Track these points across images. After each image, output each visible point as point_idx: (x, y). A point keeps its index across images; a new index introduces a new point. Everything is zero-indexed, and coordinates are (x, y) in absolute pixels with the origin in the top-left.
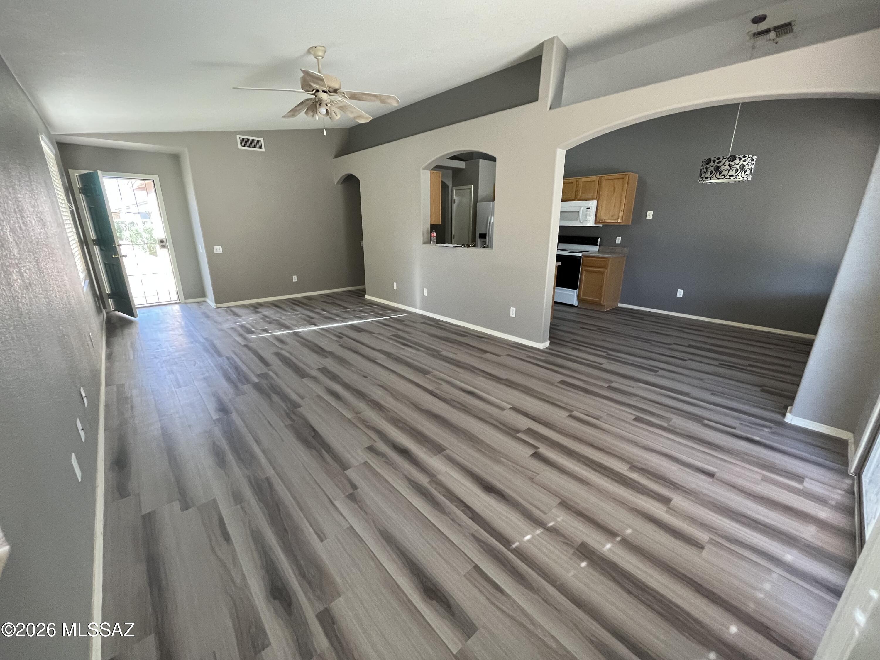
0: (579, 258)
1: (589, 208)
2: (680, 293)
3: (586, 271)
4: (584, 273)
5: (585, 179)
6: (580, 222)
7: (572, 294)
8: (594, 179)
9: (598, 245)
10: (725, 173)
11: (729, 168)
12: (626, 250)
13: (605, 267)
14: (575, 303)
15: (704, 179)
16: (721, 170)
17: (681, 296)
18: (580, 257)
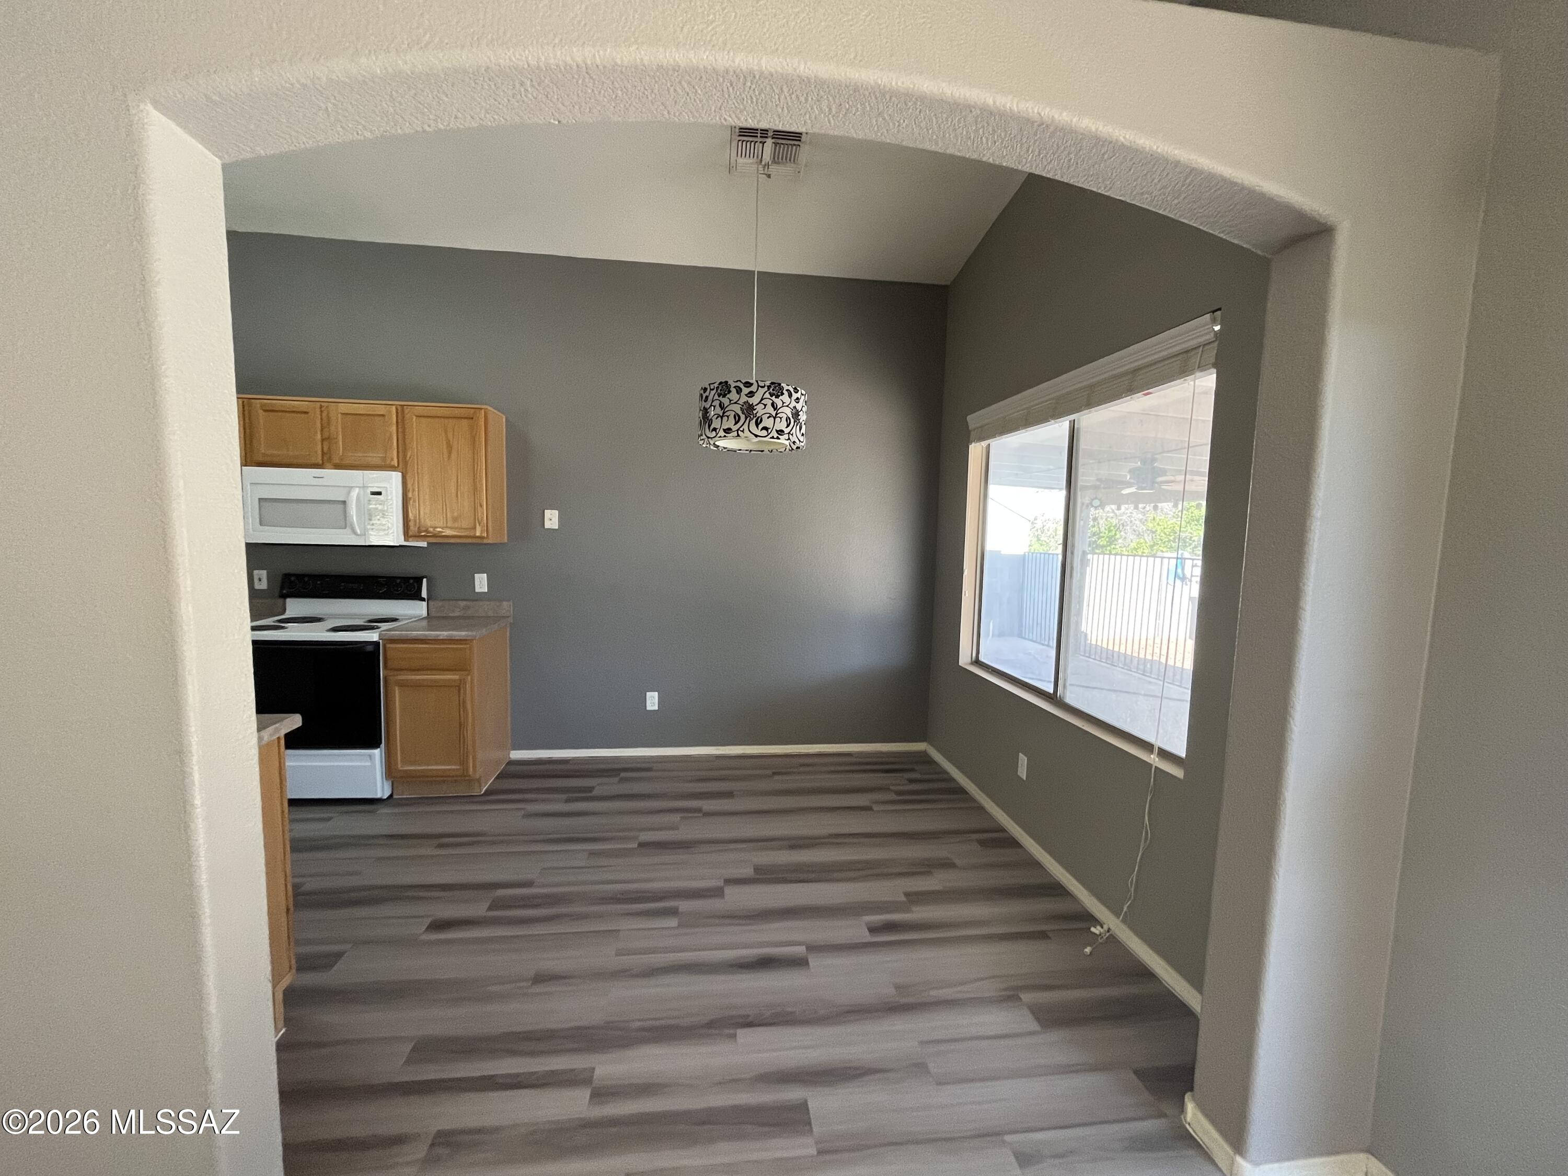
0: (370, 648)
1: (379, 493)
2: (652, 701)
3: (402, 684)
4: (397, 690)
5: (346, 406)
6: (355, 533)
7: (368, 764)
8: (381, 410)
9: (423, 600)
10: (768, 422)
11: (774, 413)
12: (506, 607)
13: (462, 667)
14: (381, 789)
15: (722, 433)
16: (758, 415)
17: (656, 708)
18: (376, 644)
